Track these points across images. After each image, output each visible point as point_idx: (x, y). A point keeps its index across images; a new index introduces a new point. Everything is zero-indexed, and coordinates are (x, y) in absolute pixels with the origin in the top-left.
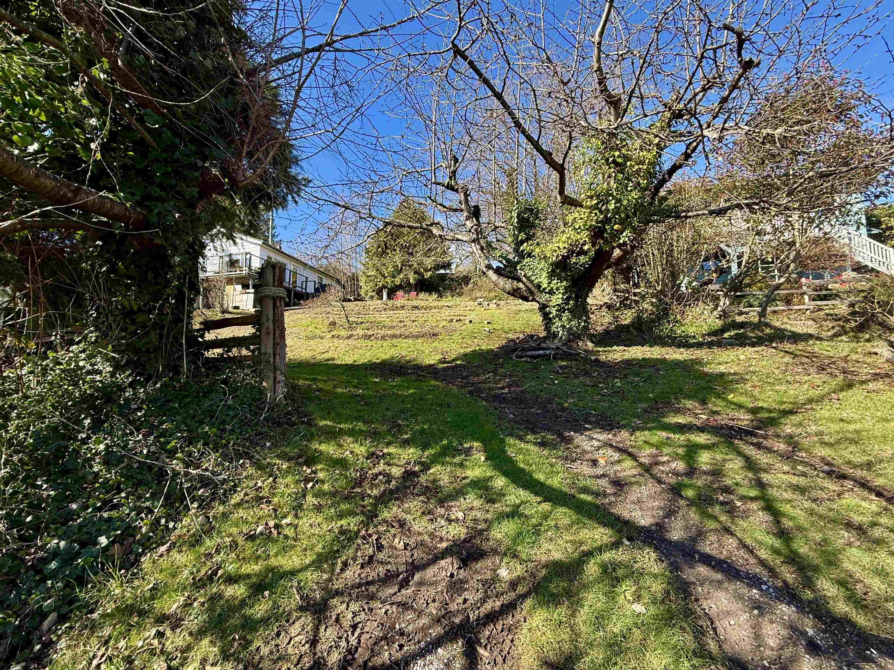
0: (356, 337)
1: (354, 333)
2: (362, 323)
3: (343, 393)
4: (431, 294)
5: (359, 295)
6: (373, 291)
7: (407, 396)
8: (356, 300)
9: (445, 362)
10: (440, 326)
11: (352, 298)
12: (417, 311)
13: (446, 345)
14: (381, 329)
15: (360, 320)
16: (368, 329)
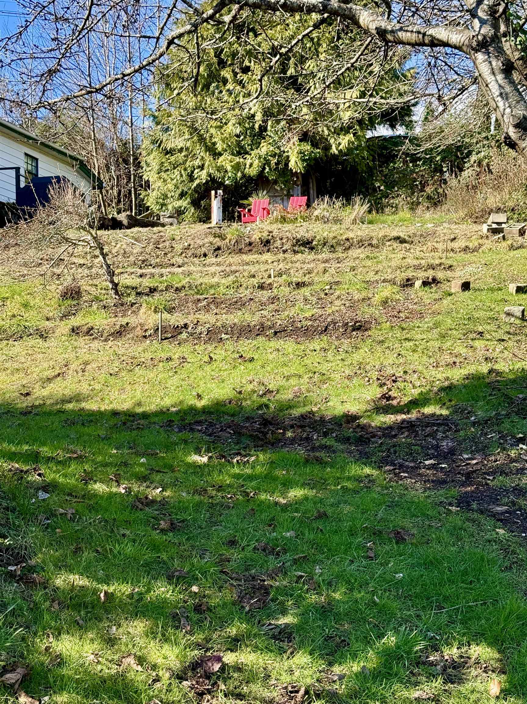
0: (139, 332)
1: (132, 320)
2: (153, 290)
3: (112, 496)
4: (349, 201)
5: (142, 207)
6: (182, 195)
7: (285, 508)
8: (134, 223)
9: (387, 410)
10: (377, 299)
11: (122, 217)
12: (308, 256)
13: (391, 358)
14: (207, 309)
15: (147, 283)
16: (170, 310)
